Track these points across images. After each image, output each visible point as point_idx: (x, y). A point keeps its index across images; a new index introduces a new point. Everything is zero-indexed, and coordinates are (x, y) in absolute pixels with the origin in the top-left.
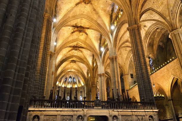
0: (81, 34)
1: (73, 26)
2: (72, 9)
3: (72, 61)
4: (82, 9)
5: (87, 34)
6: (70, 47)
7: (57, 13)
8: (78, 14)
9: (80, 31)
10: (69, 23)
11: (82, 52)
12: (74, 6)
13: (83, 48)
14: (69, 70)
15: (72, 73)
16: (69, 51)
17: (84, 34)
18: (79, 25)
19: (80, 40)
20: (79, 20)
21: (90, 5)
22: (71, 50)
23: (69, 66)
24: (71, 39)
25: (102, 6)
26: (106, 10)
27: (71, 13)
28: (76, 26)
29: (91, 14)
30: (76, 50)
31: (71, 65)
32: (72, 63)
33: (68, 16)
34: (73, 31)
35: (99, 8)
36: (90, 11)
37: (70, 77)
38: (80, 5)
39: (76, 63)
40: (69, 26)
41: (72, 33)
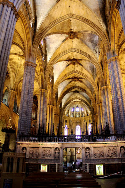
0: (76, 65)
1: (66, 60)
2: (60, 46)
3: (74, 91)
4: (70, 44)
5: (82, 65)
6: (69, 79)
7: (47, 53)
8: (67, 49)
9: (74, 64)
10: (61, 59)
11: (82, 82)
12: (61, 43)
13: (81, 78)
14: (74, 101)
15: (78, 102)
16: (69, 83)
17: (79, 65)
18: (72, 58)
19: (77, 71)
20: (70, 54)
21: (77, 39)
22: (71, 82)
23: (73, 97)
24: (67, 71)
25: (88, 38)
26: (93, 41)
27: (61, 49)
28: (68, 60)
29: (80, 47)
30: (75, 81)
31: (74, 95)
32: (75, 94)
33: (58, 53)
34: (67, 65)
35: (85, 40)
36: (77, 44)
37: (77, 107)
38: (67, 41)
39: (79, 93)
40: (61, 61)
41: (67, 66)
